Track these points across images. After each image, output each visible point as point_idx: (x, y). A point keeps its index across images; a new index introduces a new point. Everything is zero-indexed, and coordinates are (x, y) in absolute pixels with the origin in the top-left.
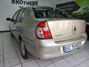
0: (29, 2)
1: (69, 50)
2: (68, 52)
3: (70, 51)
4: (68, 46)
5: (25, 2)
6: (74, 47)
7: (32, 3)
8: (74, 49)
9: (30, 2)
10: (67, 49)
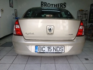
0: (56, 4)
1: (42, 51)
2: (40, 53)
3: (44, 53)
4: (42, 47)
5: (52, 5)
6: (50, 50)
7: (60, 5)
8: (49, 51)
9: (58, 4)
10: (39, 49)
